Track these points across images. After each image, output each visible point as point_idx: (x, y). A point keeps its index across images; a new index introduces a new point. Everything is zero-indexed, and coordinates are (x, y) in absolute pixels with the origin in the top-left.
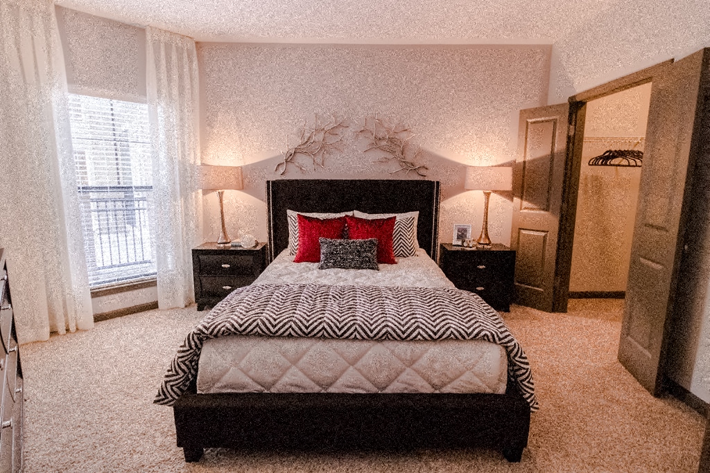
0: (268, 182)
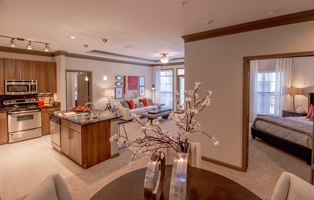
0: (309, 93)
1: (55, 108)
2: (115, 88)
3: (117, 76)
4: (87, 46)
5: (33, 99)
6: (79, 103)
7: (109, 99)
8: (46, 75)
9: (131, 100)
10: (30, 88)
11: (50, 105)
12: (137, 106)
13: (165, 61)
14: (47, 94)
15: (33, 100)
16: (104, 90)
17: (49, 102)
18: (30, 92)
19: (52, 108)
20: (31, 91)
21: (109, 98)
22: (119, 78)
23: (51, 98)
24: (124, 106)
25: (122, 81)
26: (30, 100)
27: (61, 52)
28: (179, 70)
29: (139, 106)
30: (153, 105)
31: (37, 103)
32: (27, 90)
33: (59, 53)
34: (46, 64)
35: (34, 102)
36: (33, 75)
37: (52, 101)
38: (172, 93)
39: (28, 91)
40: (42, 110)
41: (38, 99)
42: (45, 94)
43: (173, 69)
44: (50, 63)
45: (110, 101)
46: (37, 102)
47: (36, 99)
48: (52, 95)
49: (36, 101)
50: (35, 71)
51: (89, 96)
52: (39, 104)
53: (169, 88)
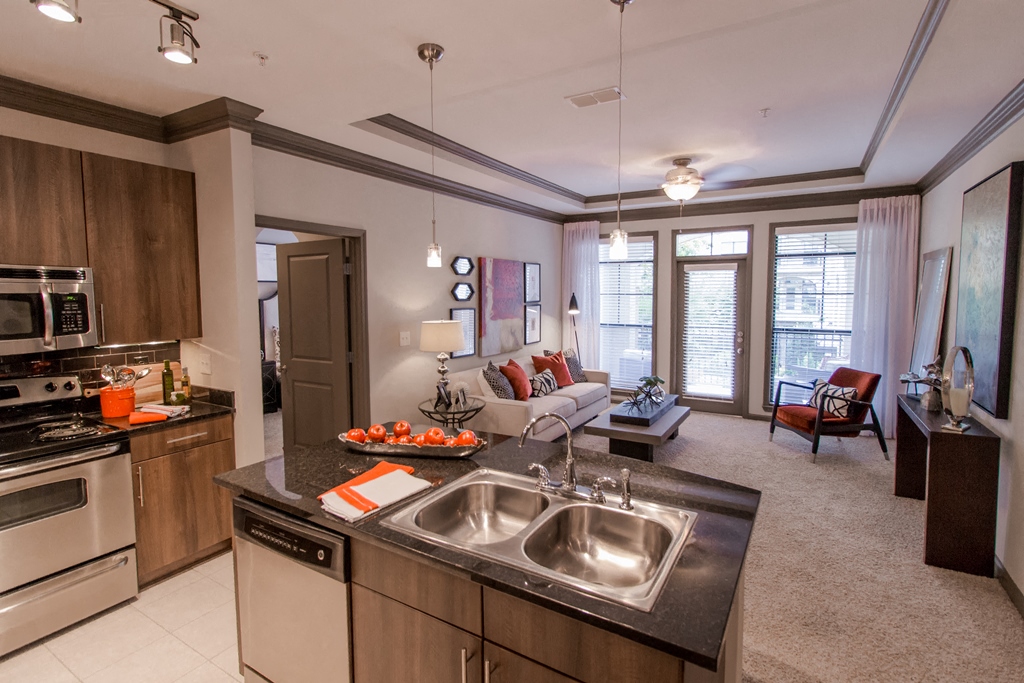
1: (203, 424)
2: (451, 311)
3: (457, 259)
4: (438, 54)
5: (65, 380)
6: (294, 381)
7: (443, 361)
8: (145, 240)
9: (511, 363)
10: (49, 311)
11: (177, 409)
12: (538, 385)
13: (682, 191)
14: (143, 348)
15: (69, 386)
16: (414, 322)
17: (159, 388)
18: (48, 337)
19: (188, 428)
20: (58, 330)
21: (439, 357)
22: (463, 266)
23: (172, 365)
24: (497, 389)
25: (473, 279)
26: (50, 388)
27: (230, 107)
28: (680, 239)
29: (543, 389)
30: (583, 378)
31: (96, 400)
32: (29, 329)
33: (217, 115)
34: (139, 177)
35: (77, 392)
36: (64, 237)
37: (177, 385)
38: (650, 330)
39: (40, 331)
40: (134, 441)
41: (96, 375)
42: (136, 348)
43: (655, 235)
44: (164, 170)
45: (443, 373)
46: (93, 392)
47: (82, 378)
48: (171, 353)
49: (84, 387)
50: (73, 211)
51: (350, 350)
52: (104, 403)
53: (638, 310)
